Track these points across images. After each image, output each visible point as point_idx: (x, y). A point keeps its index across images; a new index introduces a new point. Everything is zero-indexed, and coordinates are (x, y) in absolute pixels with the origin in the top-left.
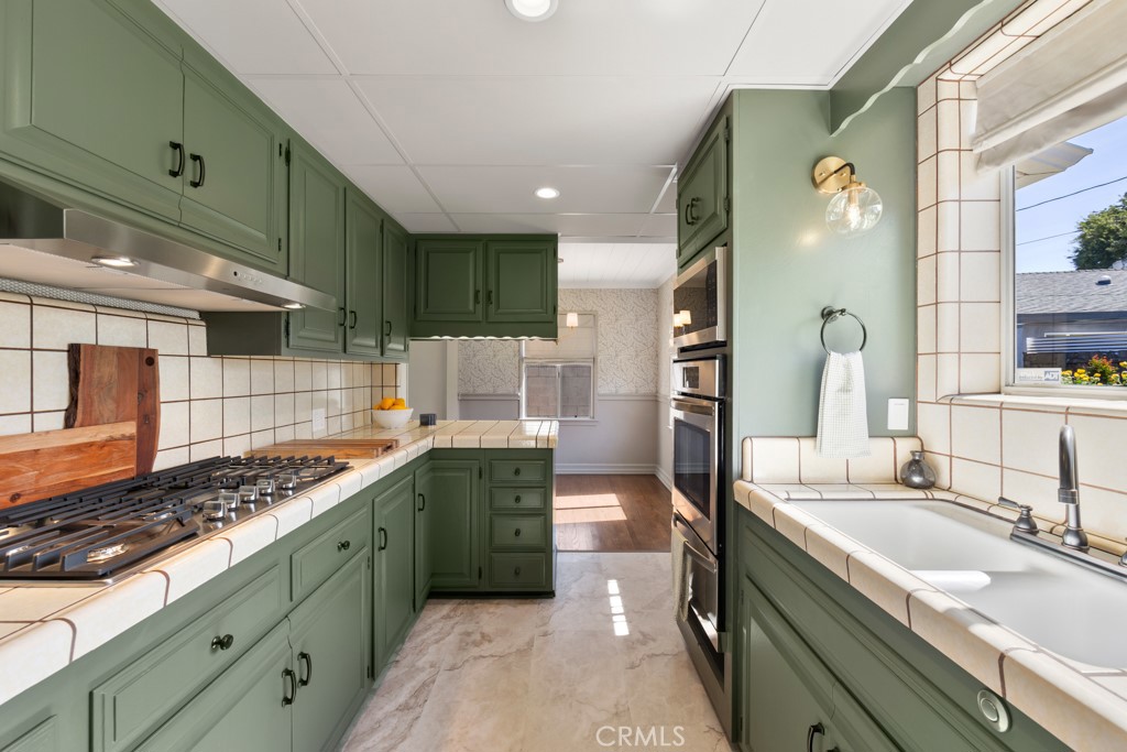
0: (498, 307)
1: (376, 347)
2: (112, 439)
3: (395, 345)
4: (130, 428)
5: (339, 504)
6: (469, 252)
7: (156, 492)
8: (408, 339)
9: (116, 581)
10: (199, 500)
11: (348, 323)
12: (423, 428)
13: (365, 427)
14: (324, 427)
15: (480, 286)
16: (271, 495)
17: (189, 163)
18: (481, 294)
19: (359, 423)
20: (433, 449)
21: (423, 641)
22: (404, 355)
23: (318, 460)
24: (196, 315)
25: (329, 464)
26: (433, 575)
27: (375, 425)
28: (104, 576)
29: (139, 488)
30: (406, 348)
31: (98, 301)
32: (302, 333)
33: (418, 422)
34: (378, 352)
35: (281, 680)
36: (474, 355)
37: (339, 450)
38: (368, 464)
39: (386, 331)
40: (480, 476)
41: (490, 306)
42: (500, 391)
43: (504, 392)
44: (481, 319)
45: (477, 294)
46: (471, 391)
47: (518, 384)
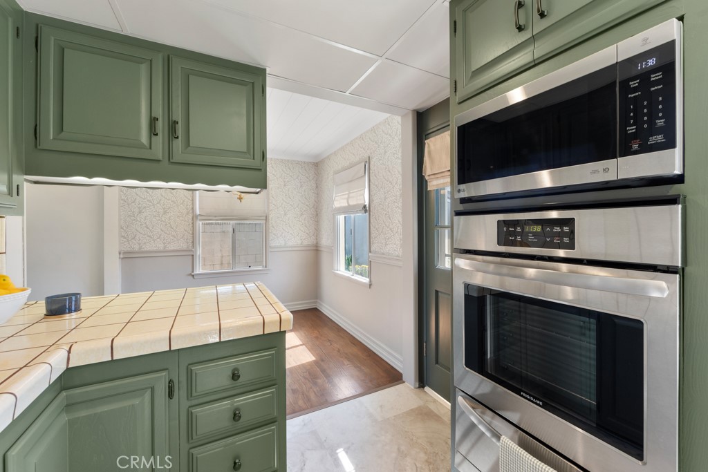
0: (188, 143)
8: (19, 178)
15: (159, 112)
18: (160, 124)
20: (68, 369)
40: (171, 395)
41: (175, 141)
42: (171, 247)
43: (175, 248)
44: (160, 158)
45: (153, 121)
46: (136, 248)
47: (192, 240)
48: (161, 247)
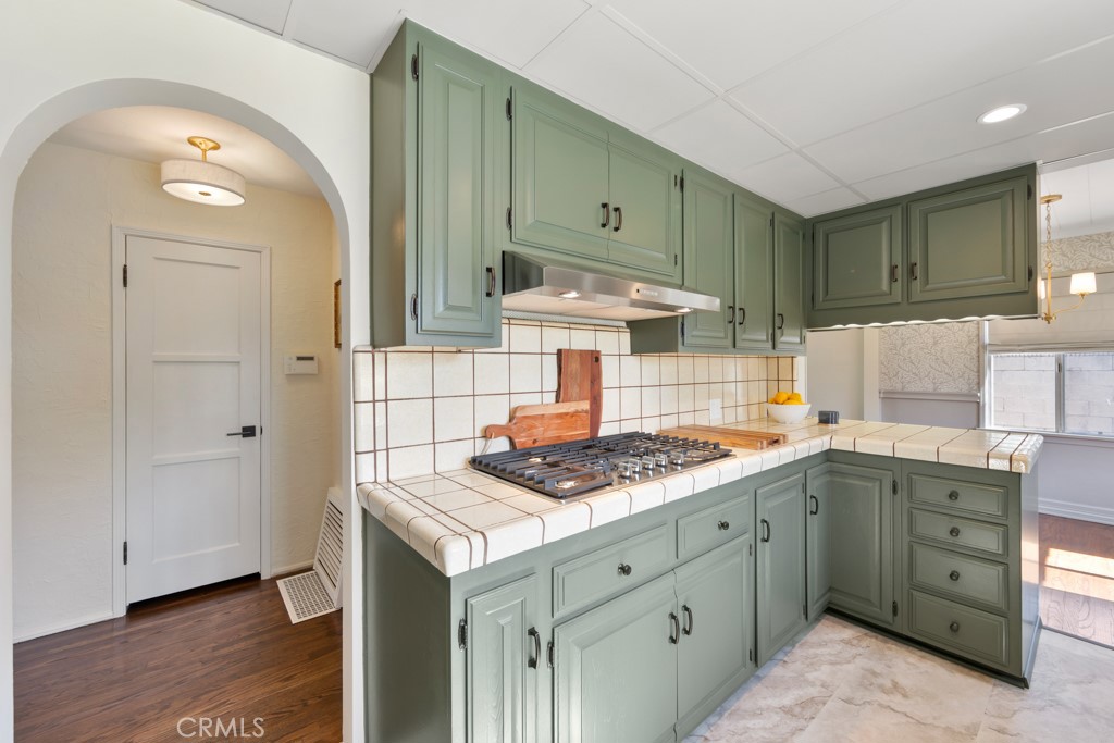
0: (927, 282)
1: (767, 340)
2: (577, 412)
3: (789, 337)
4: (586, 405)
5: (719, 487)
6: (882, 222)
7: (596, 451)
8: (805, 331)
9: (567, 503)
10: (616, 461)
11: (738, 318)
12: (823, 426)
13: (760, 419)
14: (720, 416)
15: (898, 260)
16: (665, 466)
17: (613, 215)
18: (899, 270)
19: (754, 416)
20: (830, 450)
21: (816, 656)
22: (801, 347)
23: (706, 443)
24: (624, 324)
25: (714, 449)
26: (830, 589)
27: (770, 418)
28: (561, 498)
29: (589, 447)
30: (803, 340)
31: (570, 321)
32: (695, 333)
33: (816, 419)
34: (770, 345)
35: (668, 620)
36: (903, 344)
37: (726, 438)
38: (751, 455)
39: (778, 324)
40: (895, 490)
41: (914, 283)
42: (944, 389)
43: (950, 391)
44: (899, 300)
45: (893, 269)
46: (899, 387)
47: (976, 380)
48: (930, 388)
